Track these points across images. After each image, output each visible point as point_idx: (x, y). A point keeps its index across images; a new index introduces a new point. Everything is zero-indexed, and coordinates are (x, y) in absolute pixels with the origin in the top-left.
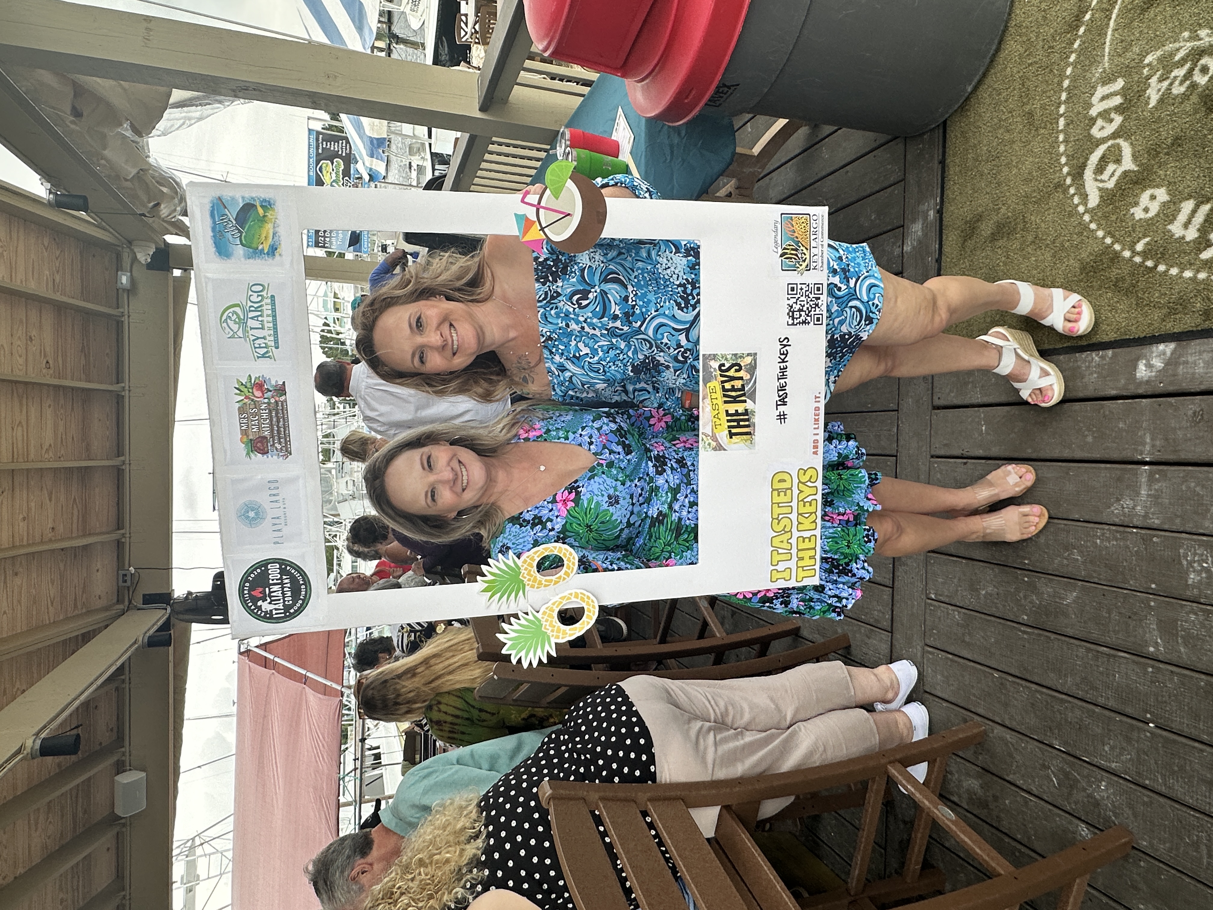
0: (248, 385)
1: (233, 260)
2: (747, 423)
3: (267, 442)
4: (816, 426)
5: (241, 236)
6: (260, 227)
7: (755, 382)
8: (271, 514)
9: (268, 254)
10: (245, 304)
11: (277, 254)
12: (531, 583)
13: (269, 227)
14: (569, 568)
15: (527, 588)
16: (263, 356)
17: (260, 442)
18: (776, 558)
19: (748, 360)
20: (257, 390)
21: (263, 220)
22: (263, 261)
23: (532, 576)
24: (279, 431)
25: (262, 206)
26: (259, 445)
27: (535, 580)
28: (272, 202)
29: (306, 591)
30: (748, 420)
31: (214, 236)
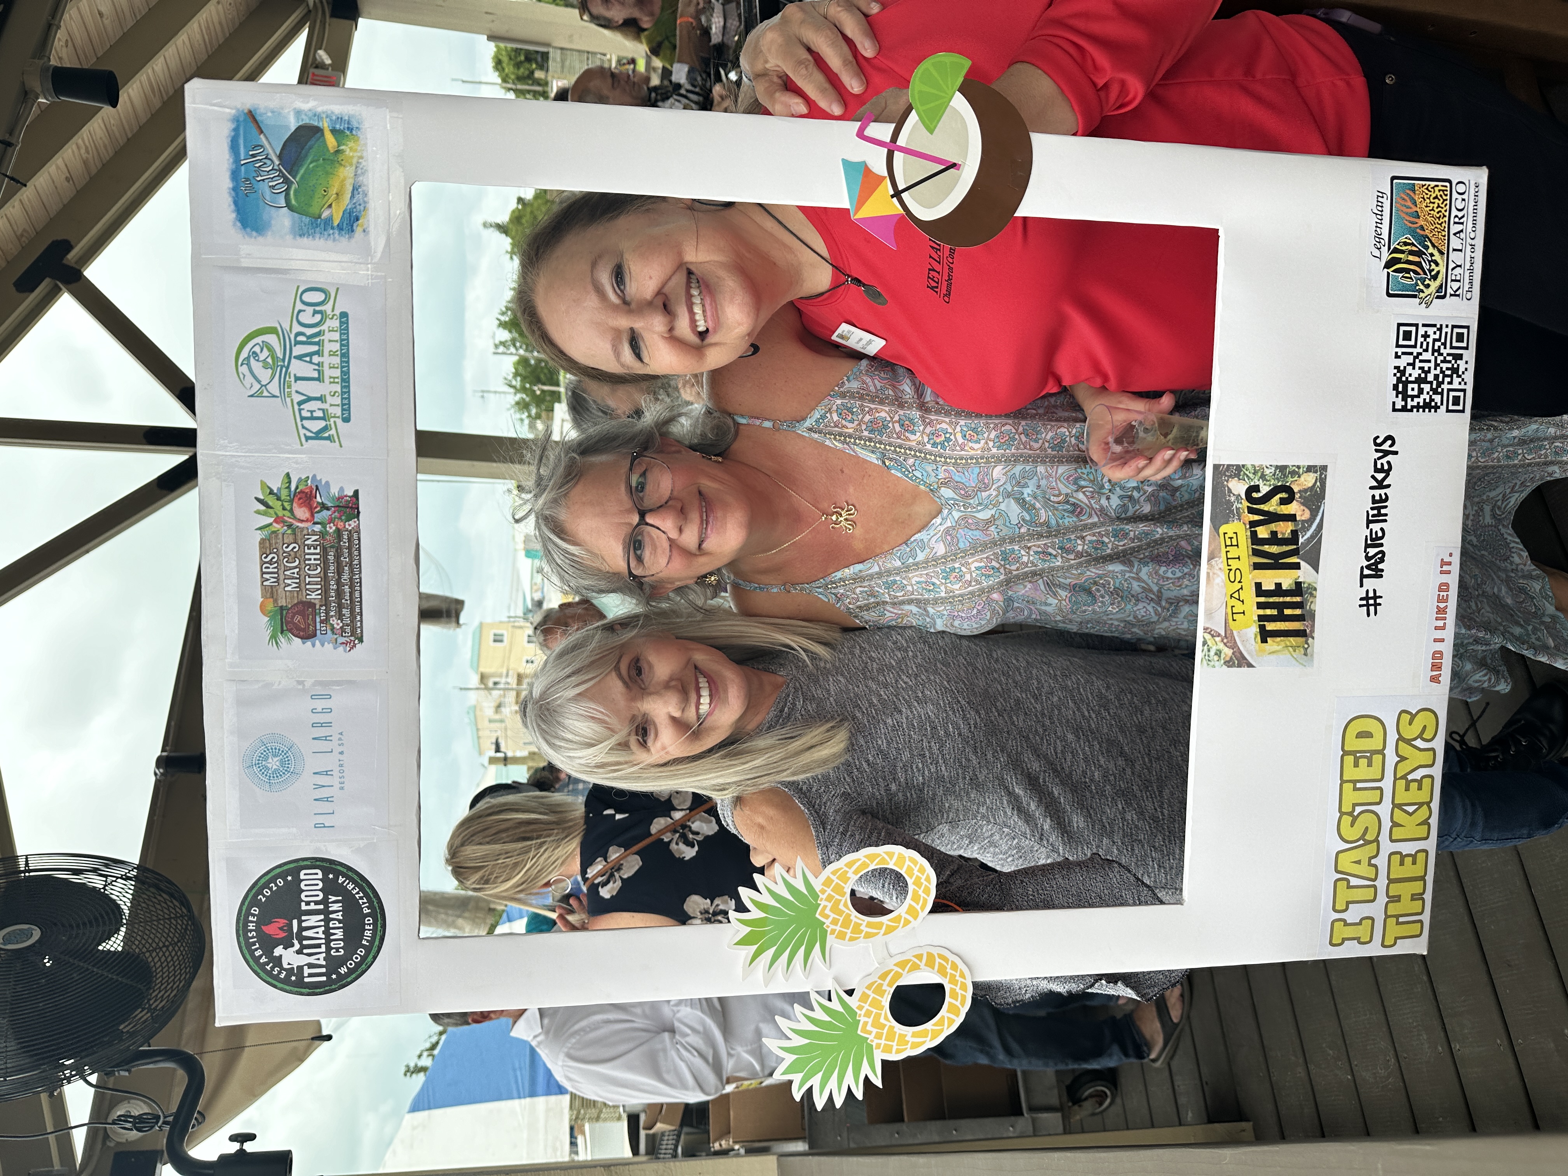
0: (284, 494)
1: (269, 237)
2: (1298, 612)
3: (315, 614)
4: (1440, 623)
5: (287, 191)
6: (327, 173)
7: (1320, 526)
8: (313, 763)
9: (340, 228)
10: (286, 326)
11: (358, 230)
12: (838, 928)
13: (346, 173)
14: (916, 898)
15: (830, 939)
16: (318, 436)
17: (302, 613)
18: (1344, 895)
19: (1308, 480)
20: (300, 506)
21: (335, 159)
22: (330, 243)
23: (840, 913)
24: (339, 594)
25: (334, 131)
26: (298, 618)
27: (846, 923)
28: (355, 125)
29: (374, 931)
30: (1299, 605)
31: (235, 189)
